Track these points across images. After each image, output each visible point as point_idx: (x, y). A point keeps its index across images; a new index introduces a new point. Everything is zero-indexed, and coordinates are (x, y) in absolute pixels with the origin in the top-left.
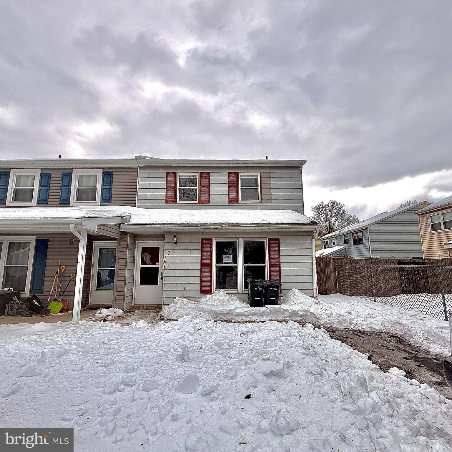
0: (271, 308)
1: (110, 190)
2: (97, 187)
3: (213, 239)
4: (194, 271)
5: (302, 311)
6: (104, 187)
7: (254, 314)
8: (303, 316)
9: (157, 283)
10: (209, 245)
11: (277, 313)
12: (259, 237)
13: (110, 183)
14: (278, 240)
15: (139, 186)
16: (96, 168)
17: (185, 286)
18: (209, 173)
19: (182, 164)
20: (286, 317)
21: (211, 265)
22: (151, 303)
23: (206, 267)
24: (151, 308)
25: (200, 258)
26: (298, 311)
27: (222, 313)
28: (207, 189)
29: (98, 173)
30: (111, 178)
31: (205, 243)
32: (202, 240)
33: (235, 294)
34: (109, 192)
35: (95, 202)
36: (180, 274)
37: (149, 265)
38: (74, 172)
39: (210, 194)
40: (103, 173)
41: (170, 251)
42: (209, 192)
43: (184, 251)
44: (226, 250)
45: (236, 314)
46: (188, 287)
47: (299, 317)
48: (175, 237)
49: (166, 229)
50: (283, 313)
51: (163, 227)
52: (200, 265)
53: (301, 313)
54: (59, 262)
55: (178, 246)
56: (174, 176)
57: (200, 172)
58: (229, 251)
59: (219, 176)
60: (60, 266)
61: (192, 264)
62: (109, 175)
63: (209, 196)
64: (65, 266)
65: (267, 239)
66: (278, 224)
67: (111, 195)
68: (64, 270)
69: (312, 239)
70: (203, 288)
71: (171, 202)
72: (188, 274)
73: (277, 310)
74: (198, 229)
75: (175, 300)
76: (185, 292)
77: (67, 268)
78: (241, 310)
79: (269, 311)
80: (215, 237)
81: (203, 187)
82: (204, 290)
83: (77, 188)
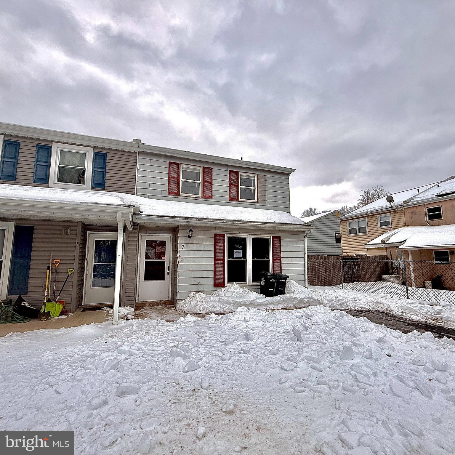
0: (284, 297)
1: (104, 173)
2: (86, 167)
3: (226, 234)
4: (208, 265)
5: (306, 298)
6: (95, 170)
7: (270, 304)
8: (308, 302)
9: (163, 279)
10: (222, 240)
11: (287, 301)
12: (265, 234)
13: (104, 166)
14: (280, 237)
15: (138, 174)
16: (85, 146)
17: (199, 280)
18: (212, 168)
19: (186, 155)
20: (296, 304)
21: (223, 260)
22: (158, 299)
23: (219, 262)
24: (158, 304)
25: (213, 252)
26: (304, 298)
27: (245, 304)
28: (210, 184)
29: (87, 152)
30: (104, 160)
31: (218, 238)
32: (216, 235)
33: (246, 287)
34: (102, 176)
35: (83, 185)
36: (194, 268)
37: (154, 259)
38: (54, 146)
39: (212, 190)
40: (94, 153)
41: (184, 245)
42: (212, 187)
43: (198, 245)
44: (237, 245)
45: (258, 304)
46: (203, 281)
47: (304, 303)
48: (191, 231)
49: (184, 222)
50: (293, 301)
51: (182, 220)
52: (213, 259)
53: (306, 300)
54: (51, 255)
55: (192, 241)
56: (177, 167)
57: (204, 167)
58: (239, 247)
59: (220, 172)
60: (53, 260)
61: (205, 258)
62: (102, 156)
63: (212, 192)
64: (59, 260)
65: (271, 236)
66: (282, 223)
67: (104, 179)
68: (58, 266)
69: (304, 237)
70: (217, 282)
71: (174, 194)
72: (202, 268)
73: (288, 299)
74: (215, 224)
75: (191, 294)
76: (200, 286)
77: (62, 262)
78: (261, 300)
79: (282, 300)
80: (228, 232)
81: (206, 182)
82: (218, 284)
83: (59, 166)
